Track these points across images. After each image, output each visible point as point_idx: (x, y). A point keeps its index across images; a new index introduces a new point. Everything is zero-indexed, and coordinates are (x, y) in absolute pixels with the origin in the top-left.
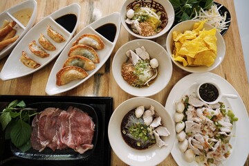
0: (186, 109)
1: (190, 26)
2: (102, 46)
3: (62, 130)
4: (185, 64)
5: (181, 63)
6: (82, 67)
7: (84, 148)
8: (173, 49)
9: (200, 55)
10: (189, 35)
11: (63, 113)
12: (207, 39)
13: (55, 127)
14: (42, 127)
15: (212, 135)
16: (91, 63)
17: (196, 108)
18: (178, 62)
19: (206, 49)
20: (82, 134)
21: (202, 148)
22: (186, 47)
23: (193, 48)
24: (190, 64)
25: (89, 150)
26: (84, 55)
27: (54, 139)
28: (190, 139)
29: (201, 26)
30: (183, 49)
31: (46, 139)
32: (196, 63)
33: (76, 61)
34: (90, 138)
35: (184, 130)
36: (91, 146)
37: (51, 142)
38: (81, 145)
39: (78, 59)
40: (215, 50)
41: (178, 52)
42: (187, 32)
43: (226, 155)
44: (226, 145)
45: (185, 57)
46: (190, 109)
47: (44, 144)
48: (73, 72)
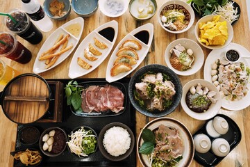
0: (218, 68)
1: (211, 19)
2: (140, 48)
3: (103, 99)
4: (207, 44)
5: (205, 44)
6: (128, 63)
7: (119, 109)
8: (199, 34)
9: (216, 38)
10: (210, 25)
11: (102, 88)
12: (220, 28)
13: (98, 98)
14: (89, 98)
15: (235, 80)
16: (134, 60)
17: (225, 66)
18: (203, 43)
19: (220, 34)
20: (117, 101)
21: (228, 88)
22: (208, 33)
23: (212, 34)
24: (211, 44)
25: (122, 111)
26: (129, 55)
27: (98, 105)
28: (221, 85)
29: (218, 19)
30: (205, 34)
31: (92, 105)
32: (214, 43)
33: (124, 59)
34: (122, 103)
35: (217, 80)
36: (122, 108)
37: (96, 107)
38: (117, 107)
39: (125, 57)
40: (226, 34)
41: (202, 36)
42: (209, 23)
43: (244, 94)
44: (244, 87)
45: (208, 40)
46: (221, 66)
47: (92, 108)
48: (123, 66)
